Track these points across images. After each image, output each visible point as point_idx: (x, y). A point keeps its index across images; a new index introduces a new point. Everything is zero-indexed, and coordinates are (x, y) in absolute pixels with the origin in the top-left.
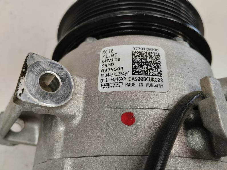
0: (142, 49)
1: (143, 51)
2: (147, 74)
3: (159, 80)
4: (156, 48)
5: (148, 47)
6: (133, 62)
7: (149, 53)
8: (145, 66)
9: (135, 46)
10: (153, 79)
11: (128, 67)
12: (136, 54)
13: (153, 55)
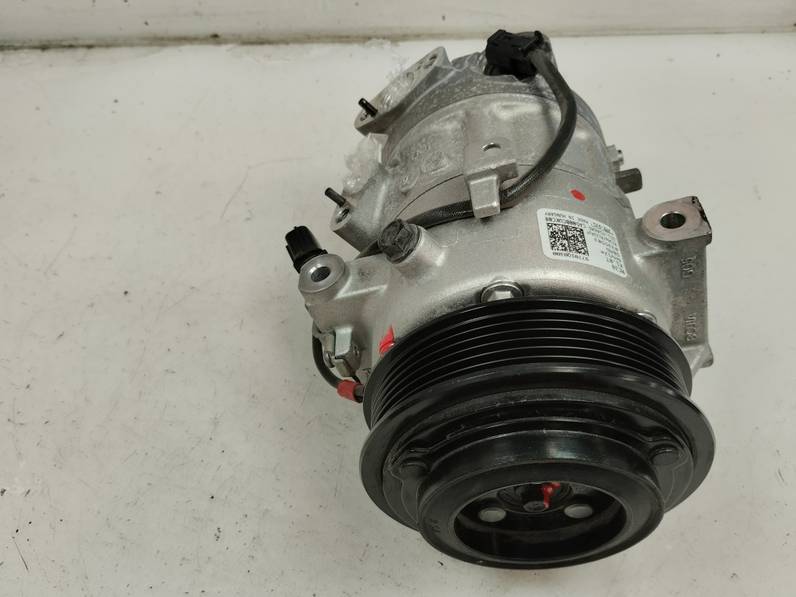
0: (576, 257)
1: (574, 253)
2: (567, 227)
3: (551, 219)
4: (557, 257)
5: (568, 258)
6: (584, 242)
7: (566, 249)
8: (570, 235)
9: (585, 262)
10: (558, 220)
11: (588, 238)
12: (583, 251)
13: (560, 248)
